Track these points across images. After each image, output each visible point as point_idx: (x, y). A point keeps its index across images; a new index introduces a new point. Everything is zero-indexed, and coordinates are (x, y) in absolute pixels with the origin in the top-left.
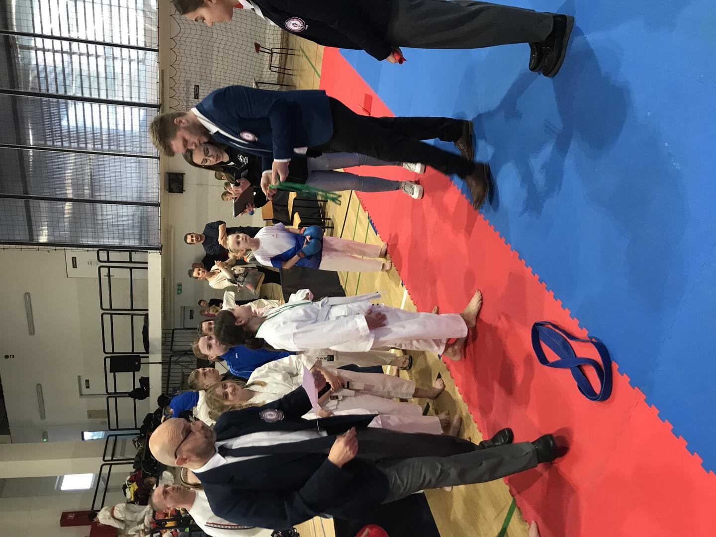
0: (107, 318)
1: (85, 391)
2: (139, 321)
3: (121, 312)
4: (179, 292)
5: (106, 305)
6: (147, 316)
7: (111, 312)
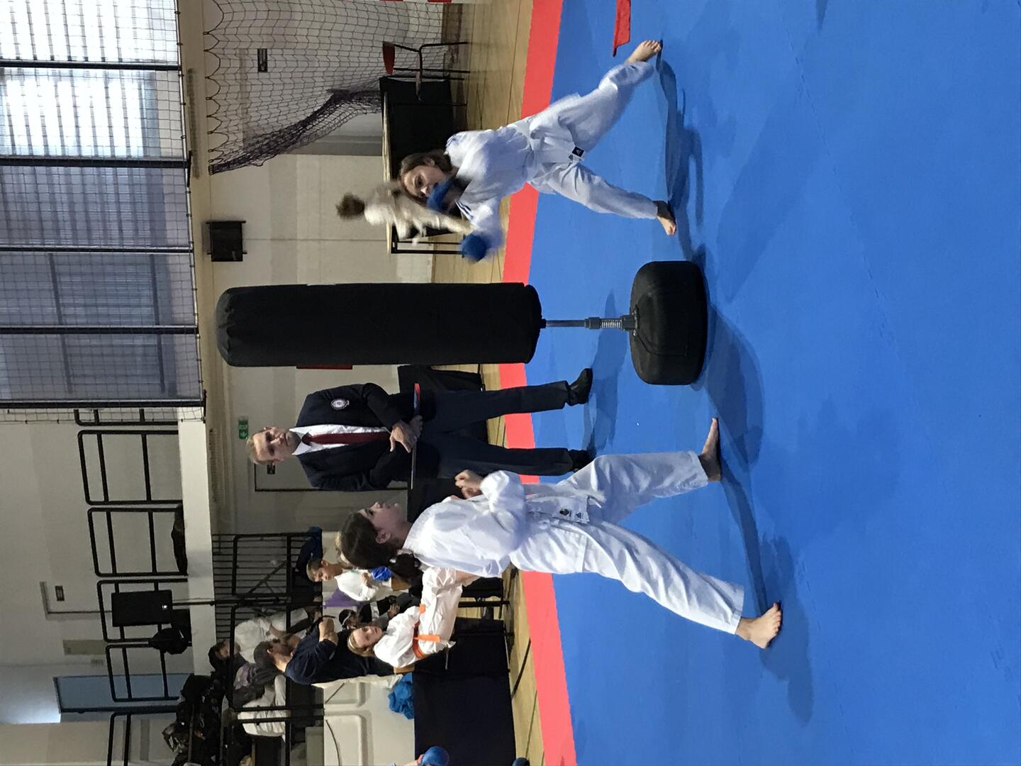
0: (100, 518)
1: (55, 605)
2: (165, 522)
3: (128, 507)
4: (243, 435)
5: (97, 495)
6: (179, 512)
7: (108, 507)
